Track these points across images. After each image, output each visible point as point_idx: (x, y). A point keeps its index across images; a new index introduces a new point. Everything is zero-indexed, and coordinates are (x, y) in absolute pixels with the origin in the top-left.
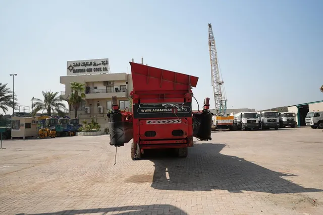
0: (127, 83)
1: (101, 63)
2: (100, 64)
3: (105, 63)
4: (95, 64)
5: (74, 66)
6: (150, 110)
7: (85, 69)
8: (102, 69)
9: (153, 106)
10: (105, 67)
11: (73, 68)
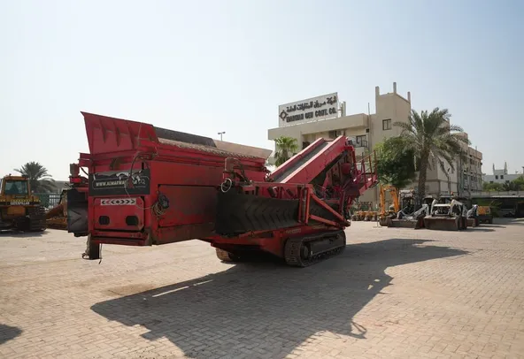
0: (368, 131)
1: (327, 101)
2: (325, 103)
3: (333, 100)
4: (317, 105)
5: (288, 111)
6: (104, 184)
7: (302, 115)
8: (328, 112)
9: (107, 177)
10: (331, 107)
11: (286, 115)
